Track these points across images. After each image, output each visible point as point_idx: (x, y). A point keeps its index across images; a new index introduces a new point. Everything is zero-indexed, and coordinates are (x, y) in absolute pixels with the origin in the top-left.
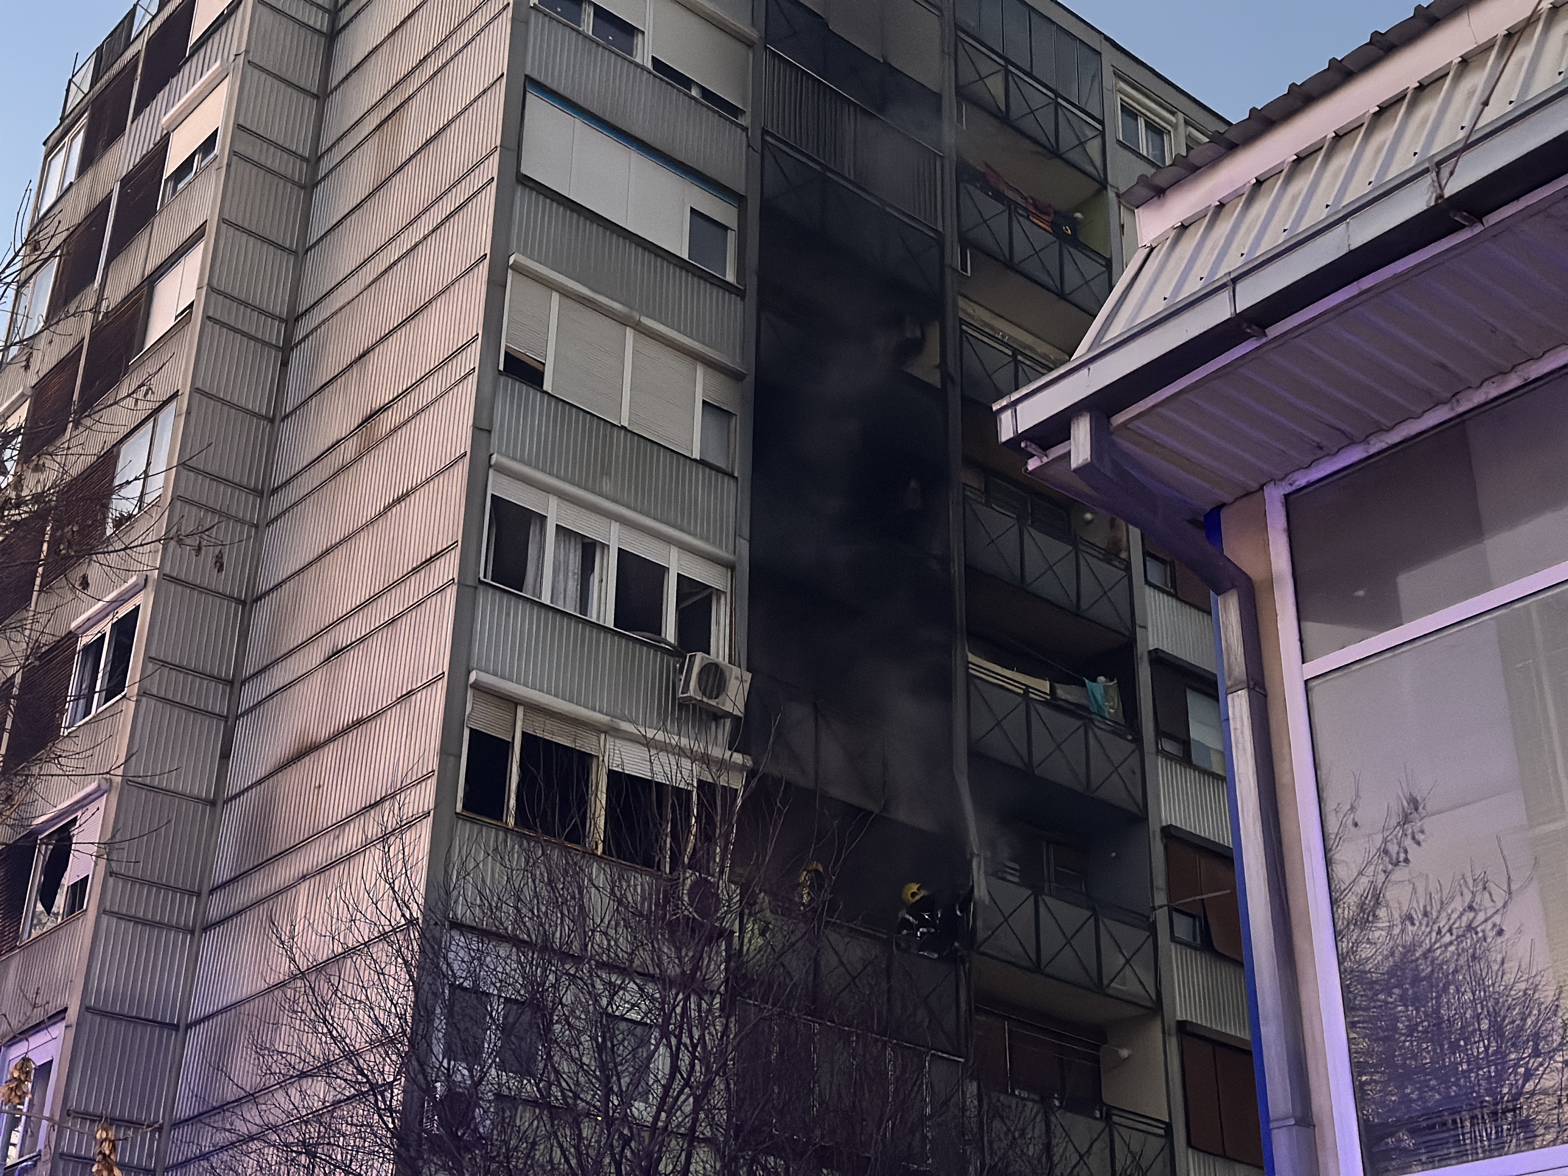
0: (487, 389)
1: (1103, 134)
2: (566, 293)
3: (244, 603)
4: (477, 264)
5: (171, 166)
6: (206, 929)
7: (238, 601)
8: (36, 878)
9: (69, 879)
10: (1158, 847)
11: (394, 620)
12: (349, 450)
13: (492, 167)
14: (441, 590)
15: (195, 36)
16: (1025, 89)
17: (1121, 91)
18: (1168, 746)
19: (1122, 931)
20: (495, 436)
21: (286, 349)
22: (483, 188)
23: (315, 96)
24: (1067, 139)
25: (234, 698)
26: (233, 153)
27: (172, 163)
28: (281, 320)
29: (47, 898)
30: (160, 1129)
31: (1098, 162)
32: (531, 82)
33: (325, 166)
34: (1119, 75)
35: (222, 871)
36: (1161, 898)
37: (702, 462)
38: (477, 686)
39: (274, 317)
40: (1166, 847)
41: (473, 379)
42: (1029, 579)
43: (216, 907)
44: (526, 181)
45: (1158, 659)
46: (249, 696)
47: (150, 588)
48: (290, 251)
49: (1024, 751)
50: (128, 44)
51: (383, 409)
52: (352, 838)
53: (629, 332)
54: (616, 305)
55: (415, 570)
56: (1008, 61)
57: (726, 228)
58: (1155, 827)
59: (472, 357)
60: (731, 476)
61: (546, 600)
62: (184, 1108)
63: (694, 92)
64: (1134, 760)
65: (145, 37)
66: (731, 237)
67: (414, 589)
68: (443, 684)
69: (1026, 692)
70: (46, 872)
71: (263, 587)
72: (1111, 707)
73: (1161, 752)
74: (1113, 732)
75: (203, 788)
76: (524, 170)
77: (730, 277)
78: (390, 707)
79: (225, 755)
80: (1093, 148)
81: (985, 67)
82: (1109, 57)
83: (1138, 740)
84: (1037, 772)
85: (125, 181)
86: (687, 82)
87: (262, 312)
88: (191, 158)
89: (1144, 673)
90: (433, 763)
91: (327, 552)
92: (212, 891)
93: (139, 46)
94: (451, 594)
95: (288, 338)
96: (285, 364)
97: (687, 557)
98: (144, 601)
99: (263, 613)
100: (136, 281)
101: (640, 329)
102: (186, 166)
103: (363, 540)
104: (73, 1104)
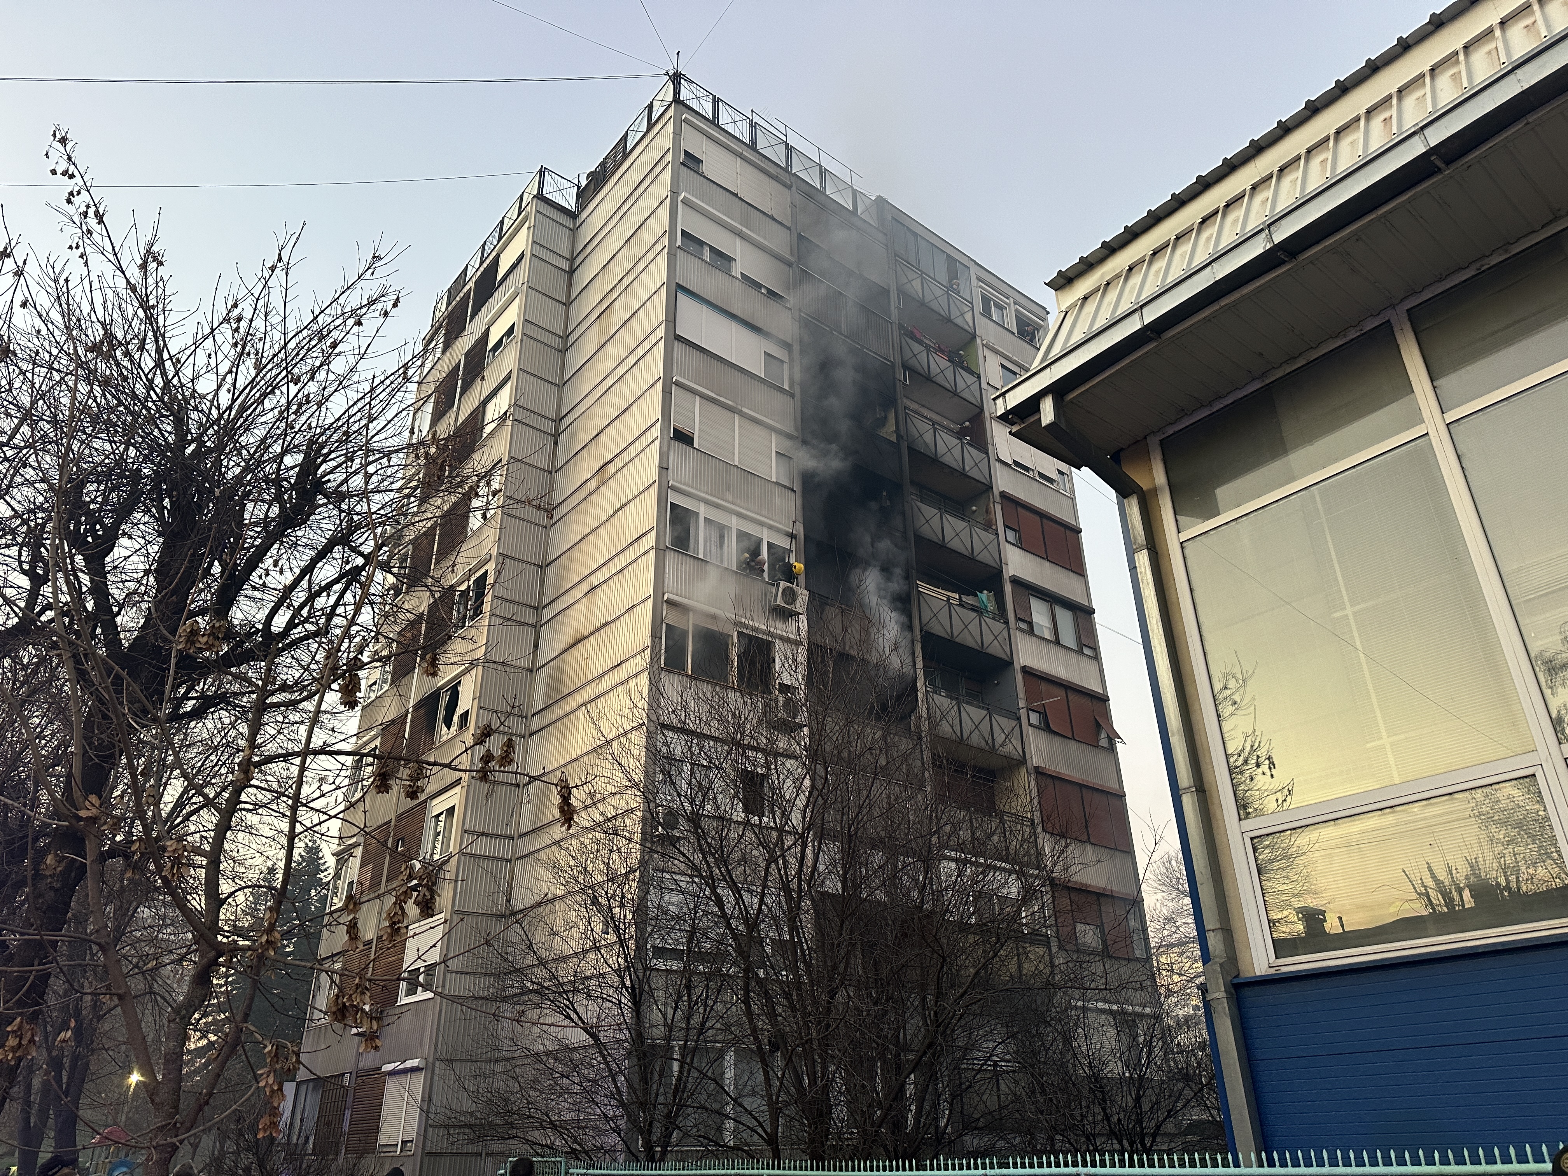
0: (665, 449)
1: (972, 309)
2: (703, 396)
3: (541, 567)
4: (656, 382)
5: (491, 344)
6: (531, 735)
7: (538, 566)
8: (442, 713)
9: (460, 710)
10: (1019, 677)
11: (622, 570)
12: (593, 484)
13: (661, 332)
14: (646, 552)
15: (500, 276)
16: (932, 287)
17: (981, 287)
18: (1023, 626)
19: (1004, 721)
20: (670, 470)
21: (556, 436)
22: (657, 342)
23: (564, 304)
24: (954, 313)
25: (539, 616)
26: (524, 334)
27: (492, 342)
28: (553, 420)
30: (513, 838)
31: (971, 324)
32: (679, 287)
33: (571, 340)
34: (979, 279)
35: (538, 705)
36: (1022, 704)
37: (777, 483)
38: (668, 601)
39: (549, 419)
40: (1024, 678)
41: (658, 442)
42: (947, 540)
43: (535, 724)
44: (679, 338)
45: (1016, 581)
46: (546, 615)
47: (493, 561)
48: (555, 385)
49: (949, 631)
50: (464, 285)
51: (610, 462)
52: (606, 683)
53: (737, 417)
54: (730, 403)
55: (632, 543)
56: (923, 272)
57: (782, 362)
58: (1017, 667)
59: (656, 431)
60: (792, 490)
61: (701, 556)
62: (525, 827)
63: (763, 291)
64: (1005, 633)
65: (474, 279)
66: (786, 366)
67: (632, 553)
68: (650, 602)
69: (948, 599)
70: (446, 709)
71: (550, 558)
72: (991, 606)
73: (1019, 629)
74: (993, 618)
75: (526, 663)
76: (678, 332)
77: (786, 387)
78: (622, 615)
79: (536, 646)
80: (968, 317)
81: (911, 275)
82: (973, 269)
83: (1006, 623)
84: (957, 640)
85: (467, 354)
86: (759, 286)
87: (543, 416)
88: (501, 339)
89: (1008, 588)
90: (648, 642)
91: (584, 538)
92: (533, 716)
93: (471, 284)
94: (652, 554)
95: (556, 430)
96: (556, 443)
97: (772, 532)
98: (491, 567)
99: (552, 570)
100: (476, 404)
101: (742, 414)
102: (499, 343)
103: (603, 530)
104: (467, 827)
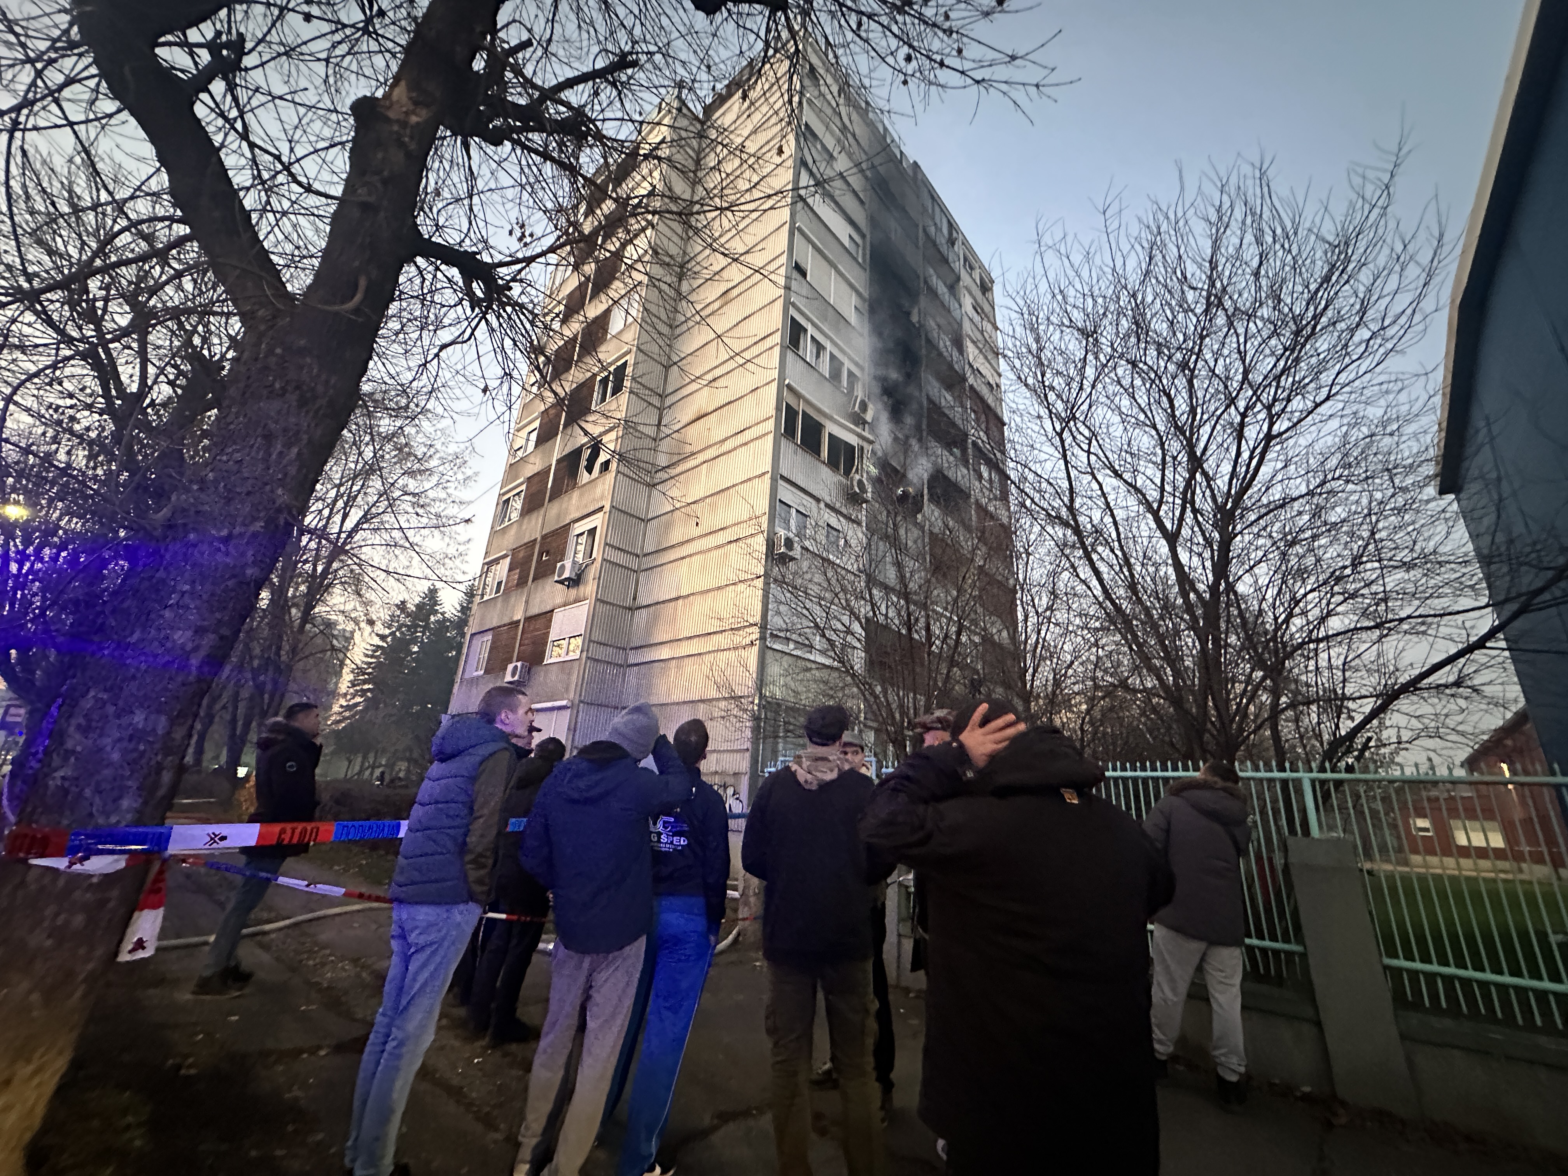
0: (789, 274)
1: (959, 261)
2: (815, 246)
4: (783, 226)
6: (655, 485)
8: (584, 463)
9: (601, 460)
11: (745, 363)
12: (716, 305)
14: (771, 348)
17: (964, 249)
20: (791, 291)
21: (681, 275)
25: (663, 401)
29: (589, 469)
30: (639, 556)
31: (958, 271)
34: (963, 244)
36: (973, 523)
37: (855, 328)
38: (787, 385)
41: (782, 270)
43: (658, 477)
44: (800, 197)
45: (975, 445)
46: (668, 402)
47: (631, 354)
51: (732, 289)
53: (833, 271)
55: (759, 341)
57: (858, 245)
59: (782, 260)
60: (863, 336)
61: (807, 359)
62: (648, 549)
64: (968, 476)
66: (860, 249)
67: (759, 348)
68: (776, 384)
70: (588, 460)
71: (674, 360)
75: (653, 433)
77: (861, 263)
78: (747, 395)
79: (660, 423)
80: (957, 265)
83: (968, 470)
84: (944, 472)
89: (970, 448)
90: (774, 412)
94: (777, 348)
96: (681, 280)
97: (850, 362)
98: (630, 358)
99: (674, 369)
101: (837, 270)
104: (608, 541)
